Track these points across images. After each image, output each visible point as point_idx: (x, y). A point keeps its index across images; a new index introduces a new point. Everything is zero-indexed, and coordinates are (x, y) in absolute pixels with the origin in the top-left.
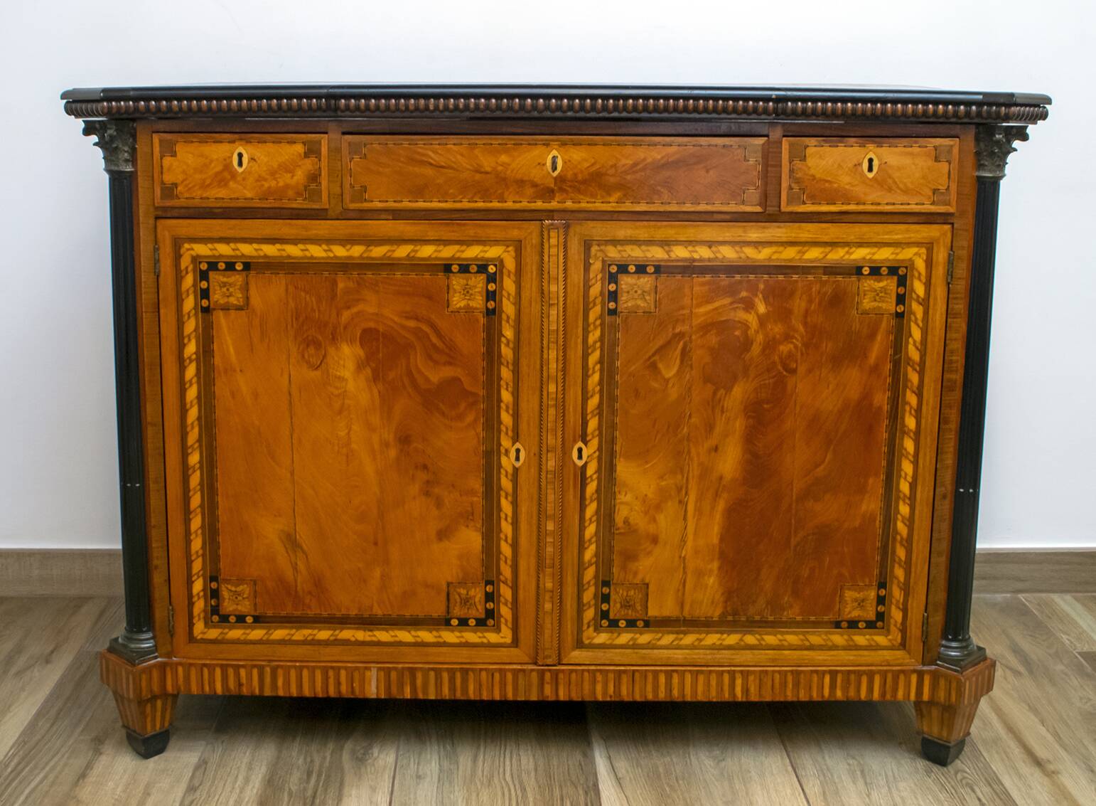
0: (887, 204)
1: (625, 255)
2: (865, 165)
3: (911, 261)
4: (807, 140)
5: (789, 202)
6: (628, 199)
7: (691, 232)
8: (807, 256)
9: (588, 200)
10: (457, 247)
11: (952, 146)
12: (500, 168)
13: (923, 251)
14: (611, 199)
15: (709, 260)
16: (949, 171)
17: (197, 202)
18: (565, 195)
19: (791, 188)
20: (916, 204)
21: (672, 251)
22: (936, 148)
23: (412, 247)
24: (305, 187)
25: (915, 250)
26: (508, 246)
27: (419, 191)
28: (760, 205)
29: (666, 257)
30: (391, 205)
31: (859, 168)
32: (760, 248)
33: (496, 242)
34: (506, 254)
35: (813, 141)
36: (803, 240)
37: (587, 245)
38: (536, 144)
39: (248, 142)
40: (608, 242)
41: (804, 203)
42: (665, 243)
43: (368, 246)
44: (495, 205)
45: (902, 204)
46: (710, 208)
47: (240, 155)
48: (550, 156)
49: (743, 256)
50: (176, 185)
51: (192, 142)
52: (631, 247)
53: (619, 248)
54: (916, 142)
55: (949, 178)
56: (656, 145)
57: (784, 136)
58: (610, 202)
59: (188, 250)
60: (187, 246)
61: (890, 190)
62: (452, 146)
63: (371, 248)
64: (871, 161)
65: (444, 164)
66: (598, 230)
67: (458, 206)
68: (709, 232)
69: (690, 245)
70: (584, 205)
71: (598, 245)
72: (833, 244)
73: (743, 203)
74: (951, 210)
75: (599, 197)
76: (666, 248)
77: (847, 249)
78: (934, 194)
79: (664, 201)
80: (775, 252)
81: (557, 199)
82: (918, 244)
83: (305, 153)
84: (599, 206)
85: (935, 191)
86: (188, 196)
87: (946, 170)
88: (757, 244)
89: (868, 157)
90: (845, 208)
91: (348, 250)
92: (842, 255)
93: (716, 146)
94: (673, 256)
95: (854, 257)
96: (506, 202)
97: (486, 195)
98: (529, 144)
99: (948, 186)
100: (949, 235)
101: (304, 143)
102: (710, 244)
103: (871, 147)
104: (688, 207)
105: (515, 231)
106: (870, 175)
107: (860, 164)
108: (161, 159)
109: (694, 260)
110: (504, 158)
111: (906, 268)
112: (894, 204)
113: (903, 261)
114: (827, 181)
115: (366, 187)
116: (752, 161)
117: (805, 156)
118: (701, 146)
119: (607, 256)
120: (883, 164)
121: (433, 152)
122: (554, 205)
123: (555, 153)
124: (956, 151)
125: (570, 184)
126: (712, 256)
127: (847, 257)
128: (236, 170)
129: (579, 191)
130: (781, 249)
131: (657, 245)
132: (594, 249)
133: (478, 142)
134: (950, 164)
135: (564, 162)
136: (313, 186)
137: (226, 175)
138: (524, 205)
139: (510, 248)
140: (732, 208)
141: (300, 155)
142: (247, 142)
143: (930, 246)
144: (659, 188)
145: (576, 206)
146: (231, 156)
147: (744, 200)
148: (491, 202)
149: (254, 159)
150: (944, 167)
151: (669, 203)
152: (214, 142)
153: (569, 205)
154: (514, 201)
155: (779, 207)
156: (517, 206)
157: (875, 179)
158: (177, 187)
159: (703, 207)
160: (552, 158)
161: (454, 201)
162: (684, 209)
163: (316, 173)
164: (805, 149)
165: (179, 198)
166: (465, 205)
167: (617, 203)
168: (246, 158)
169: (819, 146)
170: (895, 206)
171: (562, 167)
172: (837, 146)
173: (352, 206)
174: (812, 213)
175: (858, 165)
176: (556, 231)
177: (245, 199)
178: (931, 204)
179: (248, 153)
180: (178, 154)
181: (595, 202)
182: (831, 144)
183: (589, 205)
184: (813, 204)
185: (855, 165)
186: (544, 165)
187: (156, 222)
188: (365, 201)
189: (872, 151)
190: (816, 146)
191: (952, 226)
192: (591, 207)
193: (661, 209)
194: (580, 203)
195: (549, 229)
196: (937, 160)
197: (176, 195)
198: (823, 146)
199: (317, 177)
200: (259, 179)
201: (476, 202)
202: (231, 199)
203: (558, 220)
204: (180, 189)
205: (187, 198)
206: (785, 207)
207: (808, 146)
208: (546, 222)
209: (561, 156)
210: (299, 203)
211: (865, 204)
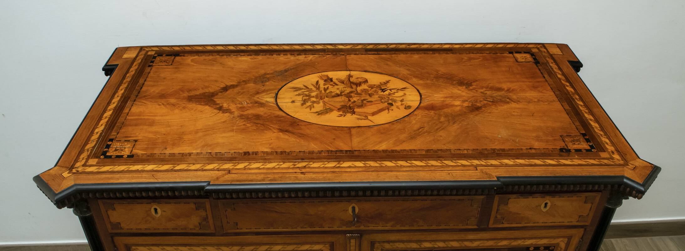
0: (551, 223)
1: (395, 247)
2: (543, 205)
3: (558, 244)
4: (509, 196)
5: (494, 224)
6: (398, 225)
7: (434, 236)
8: (500, 244)
9: (374, 226)
10: (295, 246)
11: (596, 196)
12: (320, 213)
13: (566, 239)
15: (443, 247)
16: (591, 207)
17: (134, 231)
18: (360, 224)
19: (496, 217)
20: (568, 222)
21: (423, 244)
22: (586, 197)
23: (268, 246)
24: (200, 224)
25: (562, 239)
26: (325, 245)
27: (270, 224)
28: (477, 226)
29: (418, 247)
30: (254, 230)
32: (473, 242)
33: (318, 243)
34: (324, 248)
35: (514, 196)
36: (499, 238)
37: (373, 244)
38: (342, 201)
39: (159, 203)
40: (384, 242)
41: (503, 223)
42: (419, 241)
43: (242, 247)
44: (317, 229)
45: (560, 222)
46: (447, 227)
47: (156, 210)
49: (463, 245)
50: (119, 223)
51: (124, 203)
52: (398, 243)
53: (391, 244)
54: (575, 195)
55: (590, 210)
56: (417, 200)
58: (387, 226)
59: (135, 249)
60: (134, 248)
61: (554, 217)
62: (289, 204)
63: (244, 247)
64: (546, 204)
65: (285, 212)
66: (379, 237)
67: (295, 230)
68: (444, 236)
69: (432, 242)
70: (370, 228)
71: (379, 243)
72: (516, 239)
73: (467, 225)
74: (587, 224)
75: (381, 224)
76: (419, 243)
77: (523, 240)
78: (579, 217)
79: (420, 225)
80: (481, 243)
81: (355, 226)
82: (563, 237)
83: (196, 208)
84: (380, 228)
86: (127, 228)
88: (471, 240)
89: (545, 202)
90: (526, 225)
91: (230, 249)
92: (520, 242)
93: (454, 199)
94: (422, 246)
95: (526, 243)
96: (324, 227)
97: (311, 225)
98: (338, 202)
99: (589, 214)
100: (582, 232)
101: (195, 204)
102: (444, 241)
103: (548, 197)
104: (434, 227)
105: (330, 238)
106: (545, 210)
107: (540, 206)
108: (107, 211)
109: (435, 248)
110: (321, 208)
111: (554, 247)
112: (555, 222)
113: (553, 244)
114: (519, 214)
115: (237, 223)
116: (475, 207)
117: (508, 203)
118: (445, 200)
119: (384, 248)
120: (553, 206)
121: (277, 206)
122: (353, 228)
123: (354, 205)
124: (598, 198)
125: (363, 219)
126: (445, 246)
127: (522, 244)
128: (154, 216)
129: (368, 222)
130: (485, 242)
131: (414, 242)
132: (377, 245)
133: (305, 201)
134: (592, 204)
135: (359, 209)
136: (204, 223)
137: (149, 219)
138: (335, 228)
139: (327, 246)
140: (461, 227)
141: (193, 209)
142: (158, 203)
143: (570, 238)
144: (417, 219)
145: (366, 229)
146: (150, 210)
147: (467, 224)
148: (315, 228)
149: (164, 211)
150: (589, 206)
151: (423, 226)
152: (138, 203)
153: (362, 228)
154: (328, 227)
155: (488, 225)
156: (330, 229)
157: (547, 212)
158: (120, 224)
159: (443, 227)
160: (352, 207)
161: (292, 228)
162: (431, 228)
163: (205, 217)
164: (508, 200)
165: (123, 229)
166: (299, 229)
167: (391, 226)
168: (159, 211)
169: (517, 198)
170: (556, 223)
171: (358, 212)
172: (528, 198)
173: (229, 231)
174: (507, 228)
175: (539, 206)
176: (355, 239)
177: (164, 229)
178: (576, 222)
179: (160, 208)
180: (116, 209)
181: (378, 226)
182: (524, 197)
183: (374, 228)
184: (508, 224)
185: (537, 206)
186: (347, 211)
187: (112, 237)
188: (238, 229)
189: (548, 200)
190: (515, 198)
191: (585, 229)
192: (376, 228)
193: (418, 228)
194: (369, 227)
195: (350, 238)
196: (585, 202)
197: (121, 228)
198: (519, 198)
199: (206, 219)
200: (170, 220)
201: (306, 228)
202: (154, 229)
203: (355, 234)
204: (122, 225)
205: (127, 229)
206: (491, 225)
207: (510, 198)
208: (348, 235)
209: (357, 206)
210: (197, 231)
211: (538, 223)
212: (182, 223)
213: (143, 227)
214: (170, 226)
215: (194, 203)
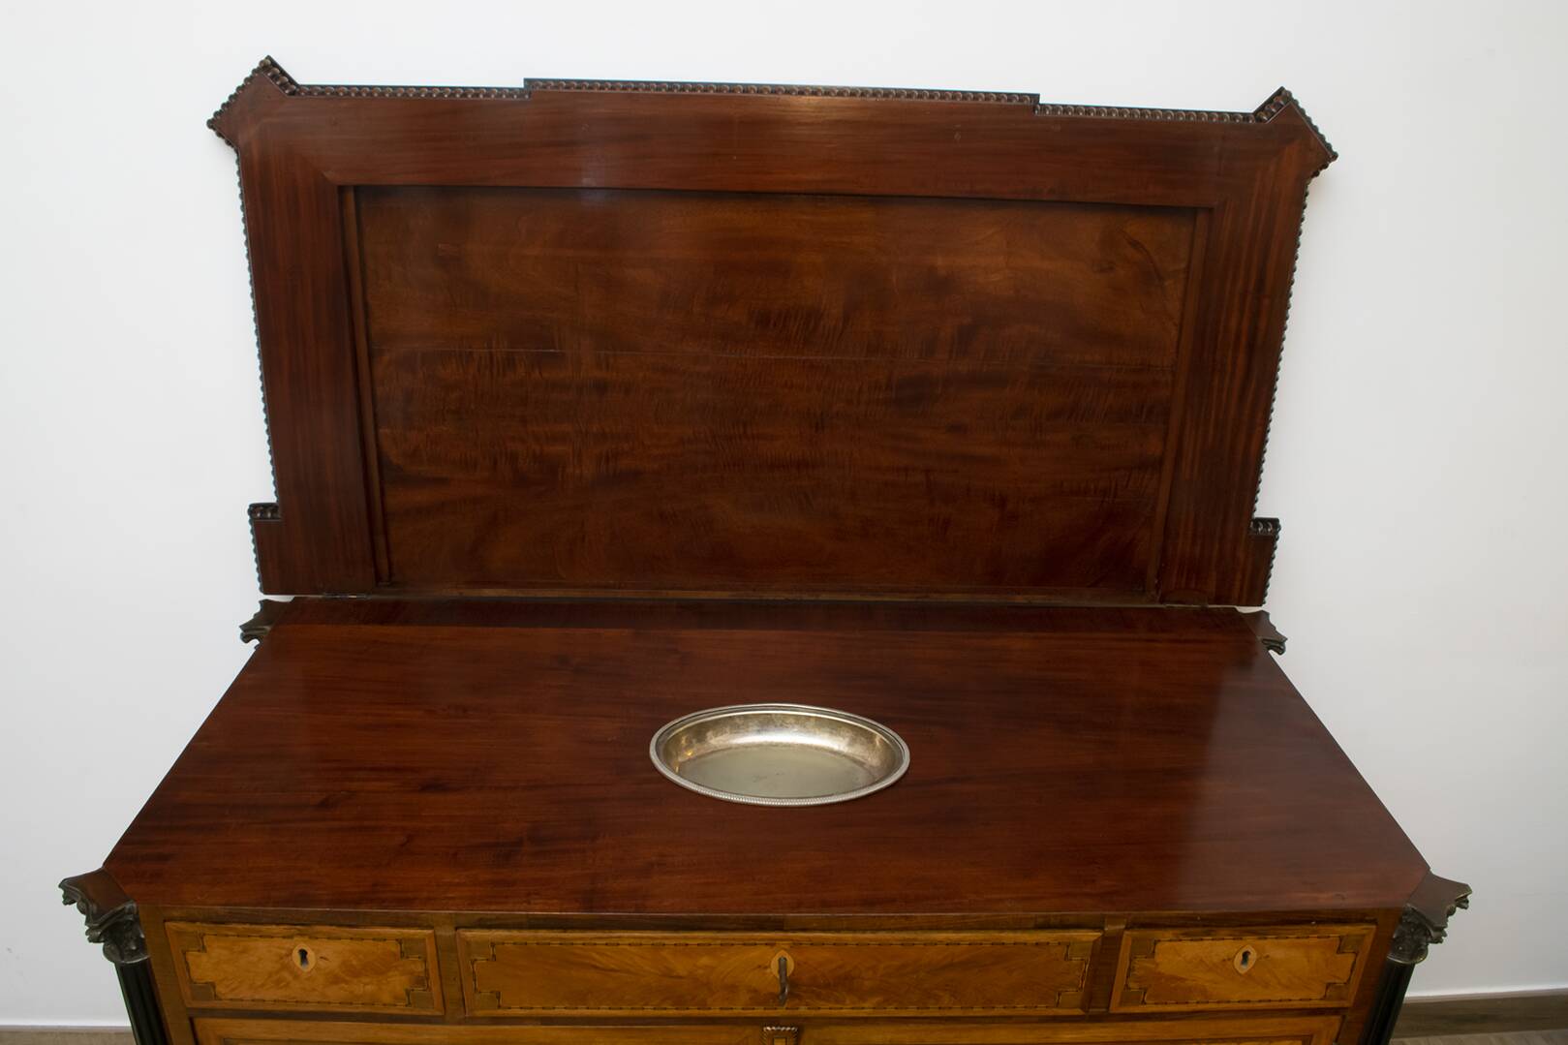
0: (1260, 1001)
2: (1239, 957)
4: (1158, 934)
5: (1122, 1003)
6: (890, 1004)
9: (831, 1006)
11: (1364, 936)
12: (701, 972)
14: (866, 1005)
16: (1354, 963)
17: (246, 1005)
18: (797, 1001)
19: (1127, 986)
20: (1301, 999)
22: (1341, 938)
24: (408, 993)
27: (581, 998)
28: (1082, 1008)
30: (538, 1010)
31: (1229, 963)
35: (1169, 934)
38: (756, 944)
39: (313, 937)
41: (1144, 1003)
44: (694, 1012)
46: (1007, 1012)
47: (303, 954)
48: (776, 959)
50: (213, 985)
51: (227, 936)
54: (1314, 932)
55: (1352, 971)
56: (936, 944)
57: (1127, 928)
58: (863, 1008)
61: (1266, 985)
62: (627, 947)
64: (1246, 955)
65: (616, 968)
66: (846, 1034)
67: (640, 1012)
70: (824, 1011)
73: (1058, 1005)
74: (1346, 1004)
75: (848, 1002)
78: (1327, 988)
79: (943, 1006)
81: (785, 1007)
82: (1292, 1037)
83: (401, 952)
84: (846, 1012)
85: (1328, 986)
86: (230, 996)
87: (1351, 961)
89: (1244, 950)
90: (1200, 1007)
93: (1025, 944)
96: (710, 1009)
97: (679, 1002)
98: (744, 944)
99: (1350, 979)
100: (1337, 1025)
101: (399, 941)
103: (1250, 939)
104: (978, 1012)
105: (723, 1035)
107: (1231, 959)
108: (184, 954)
110: (706, 960)
112: (1270, 1000)
114: (1181, 979)
115: (499, 991)
116: (1076, 960)
117: (1154, 952)
118: (1003, 944)
120: (1264, 959)
121: (598, 953)
122: (781, 1012)
123: (783, 953)
124: (1369, 940)
125: (805, 988)
128: (299, 969)
129: (819, 996)
134: (1357, 954)
135: (797, 964)
136: (419, 990)
137: (286, 974)
138: (738, 1011)
140: (1043, 1010)
141: (395, 955)
142: (310, 938)
143: (1307, 1040)
144: (937, 991)
145: (813, 1013)
146: (290, 953)
147: (1058, 1003)
148: (688, 1009)
149: (325, 959)
150: (1348, 959)
151: (950, 1008)
152: (261, 936)
153: (803, 1011)
154: (721, 1009)
155: (1108, 1008)
156: (726, 1013)
157: (1248, 975)
158: (214, 987)
159: (999, 1011)
160: (780, 960)
161: (632, 1009)
162: (971, 1014)
163: (422, 975)
164: (1155, 944)
165: (221, 1000)
166: (649, 1012)
167: (874, 1008)
168: (311, 955)
169: (1175, 941)
170: (1271, 1004)
171: (794, 970)
172: (1202, 940)
173: (479, 1013)
174: (1153, 1014)
175: (1229, 959)
176: (784, 1040)
177: (319, 1002)
178: (1321, 999)
179: (313, 950)
180: (208, 949)
181: (841, 1008)
182: (1194, 938)
183: (833, 1011)
184: (1156, 1004)
185: (1224, 960)
186: (766, 968)
187: (191, 1020)
188: (499, 1007)
189: (1250, 944)
190: (1170, 941)
191: (1344, 1017)
192: (835, 1013)
193: (937, 1014)
194: (819, 1008)
195: (773, 1036)
196: (1340, 951)
197: (215, 995)
198: (1180, 940)
199: (422, 981)
200: (335, 980)
201: (665, 1009)
202: (297, 1002)
203: (786, 1027)
204: (220, 989)
205: (231, 1000)
206: (1115, 1008)
207: (1159, 941)
208: (768, 1028)
209: (792, 956)
210: (399, 1010)
211: (1229, 1002)
212: (364, 987)
213: (270, 995)
214: (336, 996)
215: (397, 940)
